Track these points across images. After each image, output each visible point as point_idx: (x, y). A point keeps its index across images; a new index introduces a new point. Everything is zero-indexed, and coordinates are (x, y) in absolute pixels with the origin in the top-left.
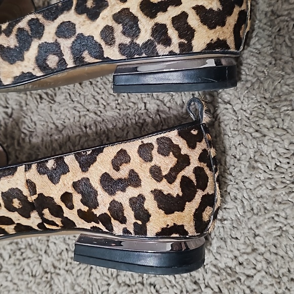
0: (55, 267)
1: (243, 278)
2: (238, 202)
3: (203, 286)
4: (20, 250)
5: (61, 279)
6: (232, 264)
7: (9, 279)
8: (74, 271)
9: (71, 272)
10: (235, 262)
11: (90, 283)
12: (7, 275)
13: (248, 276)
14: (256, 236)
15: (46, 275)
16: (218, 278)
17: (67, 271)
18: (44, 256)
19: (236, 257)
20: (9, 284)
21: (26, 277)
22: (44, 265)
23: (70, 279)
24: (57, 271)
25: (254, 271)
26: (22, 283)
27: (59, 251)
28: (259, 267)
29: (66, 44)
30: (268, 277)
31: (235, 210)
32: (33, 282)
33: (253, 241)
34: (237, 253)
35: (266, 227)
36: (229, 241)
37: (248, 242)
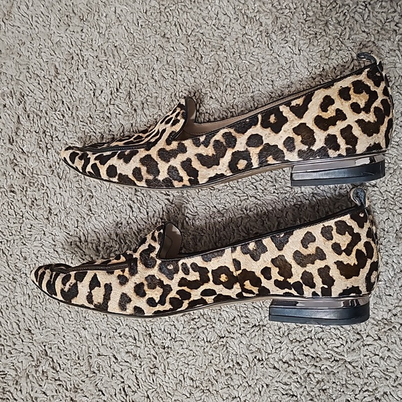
0: (230, 332)
1: (398, 326)
2: (389, 266)
3: (364, 336)
4: (193, 320)
5: (237, 342)
6: (388, 316)
7: (185, 346)
8: (248, 334)
9: (245, 334)
10: (390, 315)
11: (264, 343)
12: (182, 343)
15: (222, 340)
16: (377, 328)
17: (242, 335)
18: (218, 323)
19: (390, 310)
20: (185, 351)
21: (202, 343)
22: (218, 332)
23: (245, 341)
24: (232, 335)
26: (198, 349)
27: (231, 318)
29: (254, 152)
31: (387, 272)
32: (209, 347)
34: (391, 307)
36: (384, 298)
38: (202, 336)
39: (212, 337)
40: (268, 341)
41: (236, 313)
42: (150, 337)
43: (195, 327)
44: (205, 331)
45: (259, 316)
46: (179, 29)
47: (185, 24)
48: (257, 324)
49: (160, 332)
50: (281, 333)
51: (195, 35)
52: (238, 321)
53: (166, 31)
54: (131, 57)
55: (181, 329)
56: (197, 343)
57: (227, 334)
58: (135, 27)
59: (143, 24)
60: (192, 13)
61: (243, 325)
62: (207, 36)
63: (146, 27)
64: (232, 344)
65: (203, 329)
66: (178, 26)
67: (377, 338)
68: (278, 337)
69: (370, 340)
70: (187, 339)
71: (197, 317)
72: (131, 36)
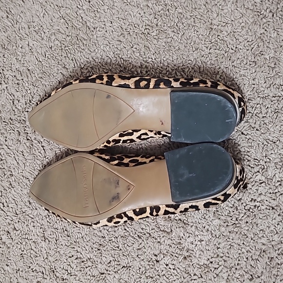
0: (107, 271)
1: (213, 270)
2: (209, 232)
3: (192, 275)
4: (83, 262)
5: (112, 277)
7: (77, 279)
8: (119, 272)
10: (209, 262)
11: (129, 278)
12: (75, 276)
13: (215, 268)
14: (218, 248)
15: (102, 275)
16: (200, 270)
17: (115, 272)
18: (100, 265)
19: (208, 259)
21: (89, 277)
22: (99, 270)
23: (117, 276)
24: (109, 272)
25: (218, 266)
26: (86, 281)
27: (109, 261)
28: (220, 263)
30: (225, 268)
31: (208, 236)
32: (93, 280)
33: (217, 251)
34: (210, 257)
35: (223, 244)
36: (205, 252)
37: (215, 252)
38: (89, 273)
39: (96, 273)
40: (132, 277)
41: (112, 259)
42: (54, 272)
43: (84, 267)
44: (91, 270)
45: (126, 261)
46: (75, 63)
47: (79, 60)
48: (125, 266)
49: (60, 269)
50: (141, 272)
51: (87, 69)
52: (113, 263)
53: (66, 63)
54: (40, 79)
55: (75, 267)
56: (85, 277)
57: (105, 272)
58: (43, 58)
59: (49, 56)
60: (84, 52)
61: (116, 266)
62: (95, 70)
63: (51, 58)
64: (109, 278)
65: (90, 268)
66: (74, 61)
67: (200, 276)
68: (139, 275)
69: (195, 277)
70: (79, 274)
71: (85, 260)
72: (40, 63)
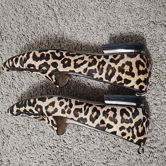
38: (22, 134)
39: (25, 134)
40: (45, 139)
41: (35, 127)
42: (3, 131)
43: (19, 130)
44: (23, 132)
45: (42, 129)
46: (22, 8)
47: (24, 6)
48: (42, 131)
49: (6, 130)
50: (50, 136)
51: (28, 11)
52: (35, 129)
53: (17, 8)
54: (2, 17)
55: (14, 130)
56: (20, 136)
57: (31, 134)
58: (5, 4)
59: (8, 4)
60: (27, 2)
61: (37, 131)
62: (32, 12)
63: (9, 5)
64: (32, 138)
67: (84, 142)
68: (49, 138)
69: (81, 143)
70: (16, 134)
71: (20, 126)
72: (3, 8)
